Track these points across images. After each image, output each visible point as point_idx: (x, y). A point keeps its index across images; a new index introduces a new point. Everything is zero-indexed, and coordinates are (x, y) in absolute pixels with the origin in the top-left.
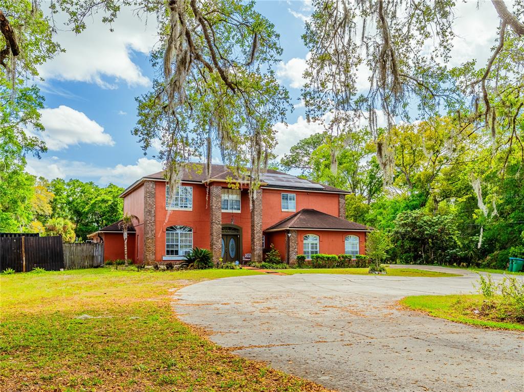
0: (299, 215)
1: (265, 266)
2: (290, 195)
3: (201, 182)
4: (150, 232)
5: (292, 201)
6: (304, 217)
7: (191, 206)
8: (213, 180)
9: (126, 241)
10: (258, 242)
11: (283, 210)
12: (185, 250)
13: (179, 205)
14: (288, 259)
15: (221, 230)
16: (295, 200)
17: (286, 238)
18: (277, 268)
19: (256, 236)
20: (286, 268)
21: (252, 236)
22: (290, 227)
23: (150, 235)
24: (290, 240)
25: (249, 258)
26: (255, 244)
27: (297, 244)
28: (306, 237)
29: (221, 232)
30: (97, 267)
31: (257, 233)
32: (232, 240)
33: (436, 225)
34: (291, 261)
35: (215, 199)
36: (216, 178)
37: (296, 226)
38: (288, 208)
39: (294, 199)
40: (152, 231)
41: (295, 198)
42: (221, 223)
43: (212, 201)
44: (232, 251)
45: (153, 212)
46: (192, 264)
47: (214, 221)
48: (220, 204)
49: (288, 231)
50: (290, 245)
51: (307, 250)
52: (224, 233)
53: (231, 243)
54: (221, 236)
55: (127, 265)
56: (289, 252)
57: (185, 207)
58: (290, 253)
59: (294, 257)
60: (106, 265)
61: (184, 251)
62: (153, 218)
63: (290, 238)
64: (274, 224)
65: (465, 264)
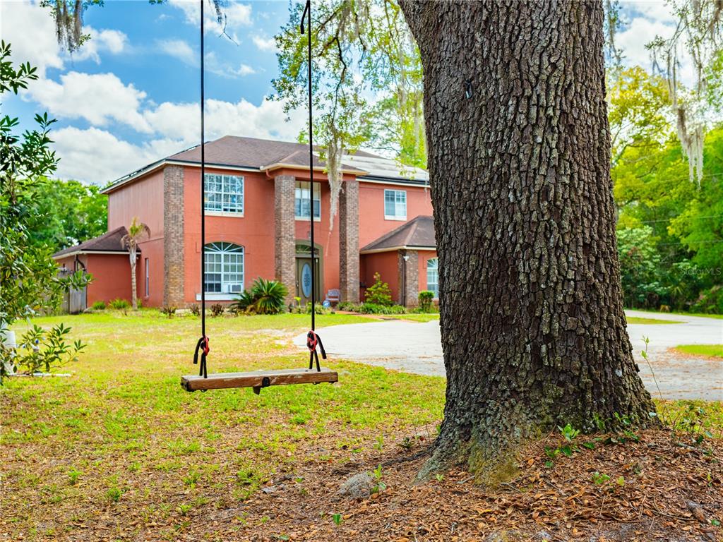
0: (415, 225)
1: (371, 310)
2: (397, 192)
3: (259, 169)
4: (175, 252)
5: (401, 203)
6: (424, 229)
7: (242, 208)
8: (281, 164)
9: (135, 268)
10: (352, 271)
11: (387, 217)
12: (232, 283)
13: (223, 207)
14: (404, 298)
15: (294, 250)
16: (406, 200)
17: (400, 264)
18: (390, 313)
19: (349, 260)
20: (403, 313)
21: (341, 260)
22: (407, 246)
23: (176, 257)
24: (408, 267)
25: (336, 297)
26: (348, 273)
27: (418, 273)
28: (430, 261)
29: (294, 254)
30: (76, 313)
31: (350, 255)
32: (306, 266)
33: (624, 244)
34: (408, 302)
35: (285, 197)
36: (286, 162)
37: (417, 244)
38: (394, 215)
39: (403, 200)
40: (179, 250)
41: (406, 198)
42: (294, 237)
43: (280, 201)
44: (307, 285)
45: (180, 219)
46: (252, 306)
47: (283, 233)
48: (292, 205)
49: (404, 252)
50: (408, 276)
51: (432, 283)
52: (299, 256)
53: (304, 273)
54: (294, 259)
55: (136, 308)
56: (405, 286)
57: (232, 210)
58: (408, 287)
59: (413, 295)
60: (96, 308)
61: (231, 285)
62: (181, 230)
63: (407, 264)
64: (373, 241)
65: (667, 307)
